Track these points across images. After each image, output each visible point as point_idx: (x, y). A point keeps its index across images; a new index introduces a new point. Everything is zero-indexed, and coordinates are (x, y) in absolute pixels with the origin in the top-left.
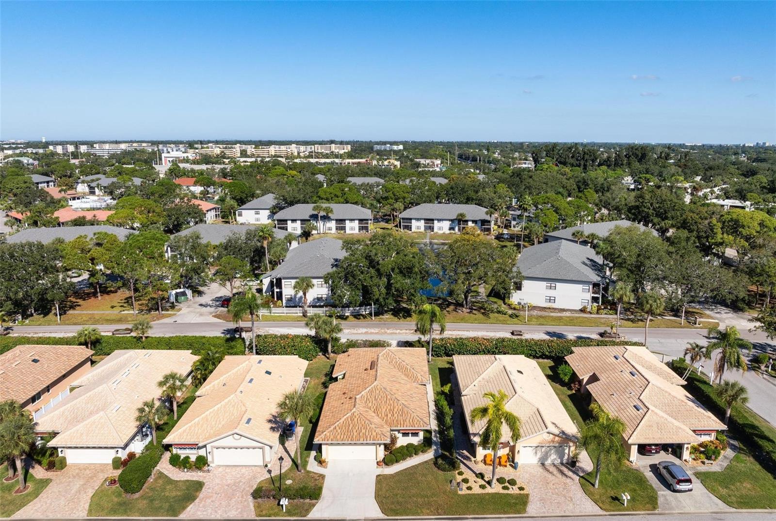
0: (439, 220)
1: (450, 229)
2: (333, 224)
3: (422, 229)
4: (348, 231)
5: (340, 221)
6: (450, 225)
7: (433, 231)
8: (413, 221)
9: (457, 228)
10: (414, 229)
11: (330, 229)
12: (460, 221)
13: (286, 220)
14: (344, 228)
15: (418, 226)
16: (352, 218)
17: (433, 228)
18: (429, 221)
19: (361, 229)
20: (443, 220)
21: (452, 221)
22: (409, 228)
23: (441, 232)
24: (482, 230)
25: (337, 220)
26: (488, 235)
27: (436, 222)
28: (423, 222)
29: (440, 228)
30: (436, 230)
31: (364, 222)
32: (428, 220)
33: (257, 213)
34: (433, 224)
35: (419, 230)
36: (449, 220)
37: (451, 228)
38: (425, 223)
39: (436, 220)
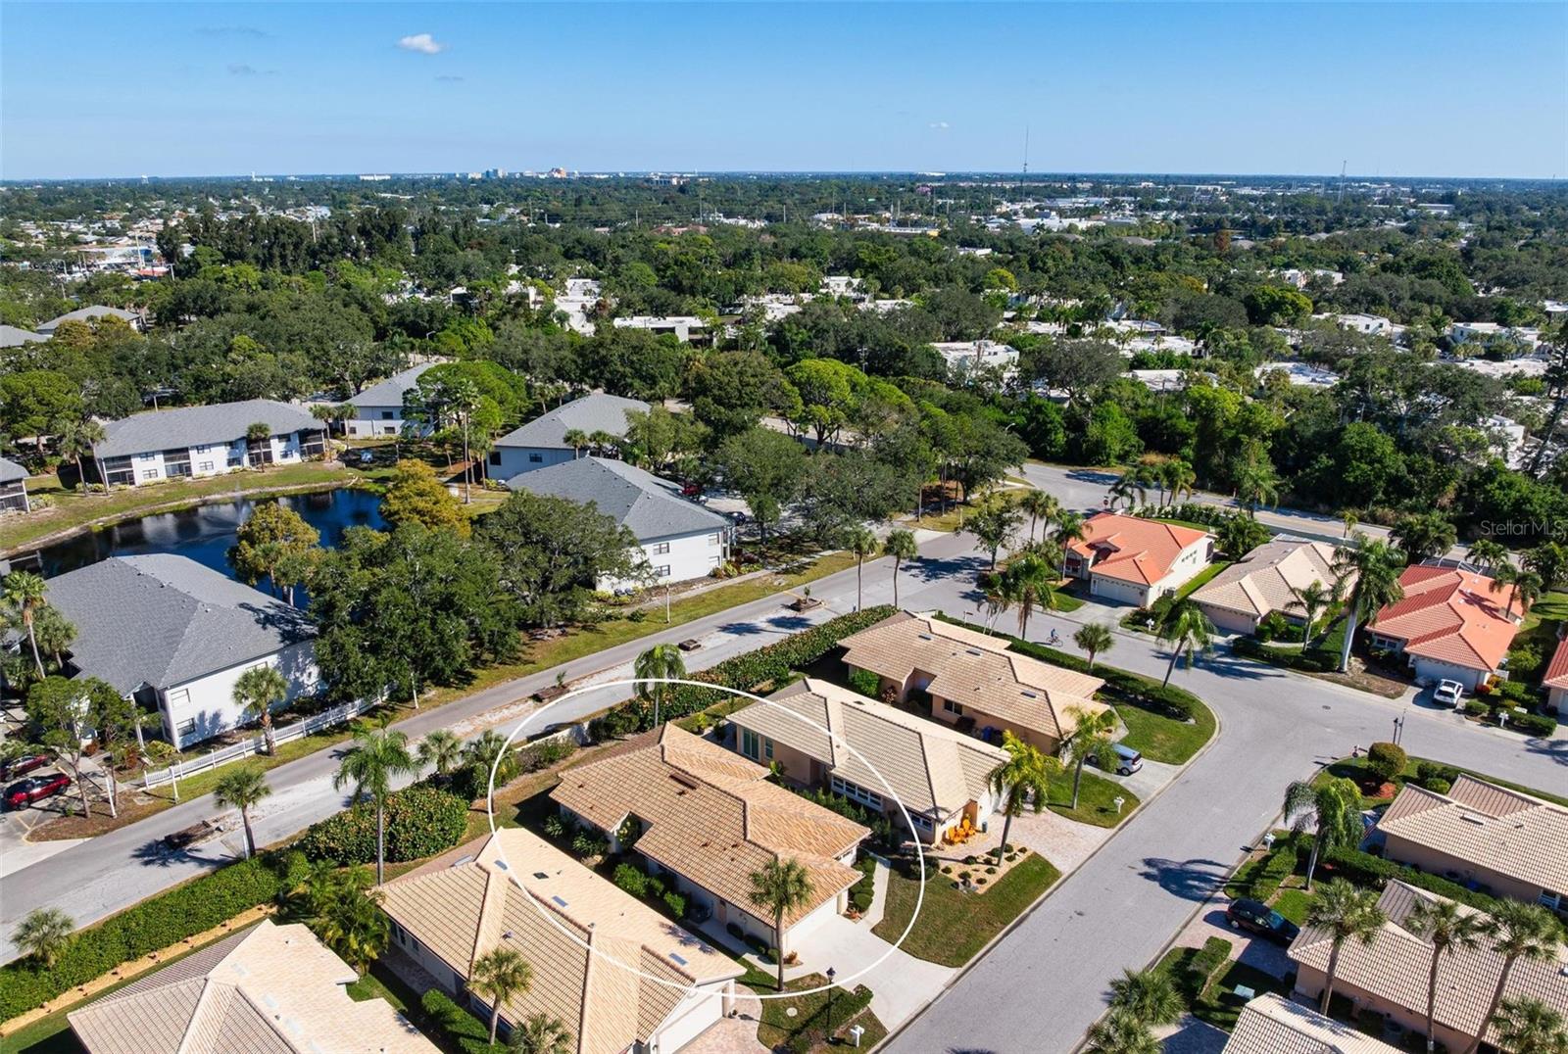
0: (200, 448)
1: (231, 462)
3: (162, 476)
6: (230, 453)
7: (190, 475)
8: (135, 461)
9: (246, 459)
10: (139, 479)
12: (254, 440)
15: (149, 471)
17: (189, 469)
18: (176, 454)
20: (209, 446)
21: (231, 444)
22: (127, 478)
23: (210, 473)
24: (303, 453)
26: (319, 460)
27: (193, 453)
28: (160, 458)
29: (206, 466)
30: (196, 471)
32: (174, 453)
34: (188, 458)
35: (154, 480)
36: (225, 444)
37: (234, 461)
38: (166, 460)
39: (193, 448)
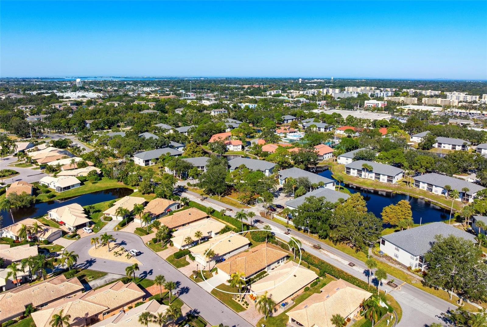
0: (436, 186)
2: (373, 175)
3: (426, 189)
4: (381, 180)
5: (378, 175)
6: (443, 190)
7: (432, 192)
8: (421, 183)
9: (446, 194)
10: (421, 188)
11: (371, 177)
12: (449, 190)
13: (350, 168)
14: (379, 178)
15: (423, 187)
16: (384, 174)
17: (432, 190)
19: (388, 181)
20: (438, 187)
21: (444, 188)
22: (418, 186)
23: (436, 193)
24: (462, 199)
25: (376, 173)
26: (465, 202)
27: (434, 187)
28: (426, 185)
29: (436, 191)
31: (391, 177)
32: (430, 185)
33: (347, 159)
34: (432, 187)
35: (424, 189)
36: (442, 188)
37: (443, 193)
39: (434, 185)
